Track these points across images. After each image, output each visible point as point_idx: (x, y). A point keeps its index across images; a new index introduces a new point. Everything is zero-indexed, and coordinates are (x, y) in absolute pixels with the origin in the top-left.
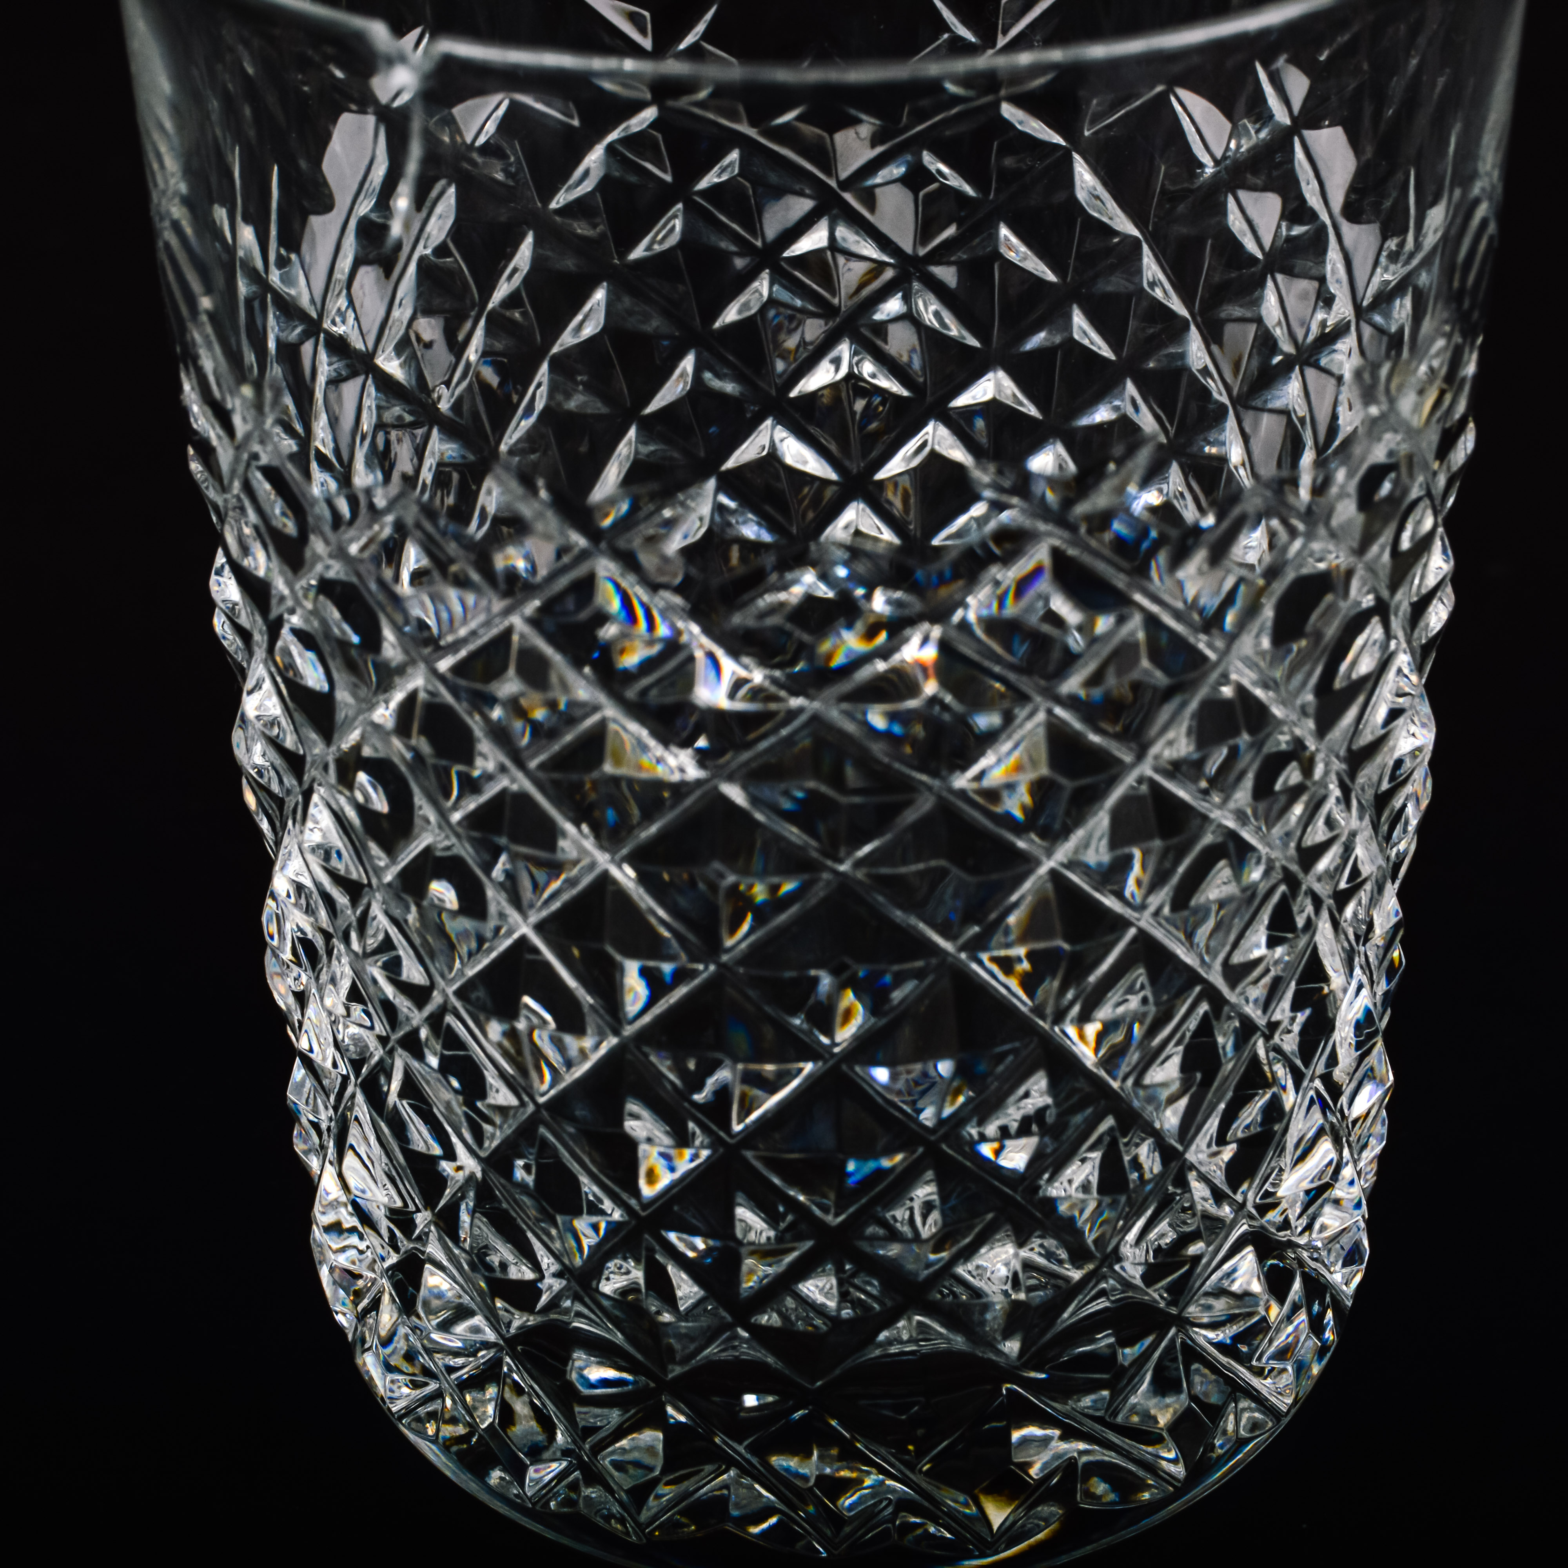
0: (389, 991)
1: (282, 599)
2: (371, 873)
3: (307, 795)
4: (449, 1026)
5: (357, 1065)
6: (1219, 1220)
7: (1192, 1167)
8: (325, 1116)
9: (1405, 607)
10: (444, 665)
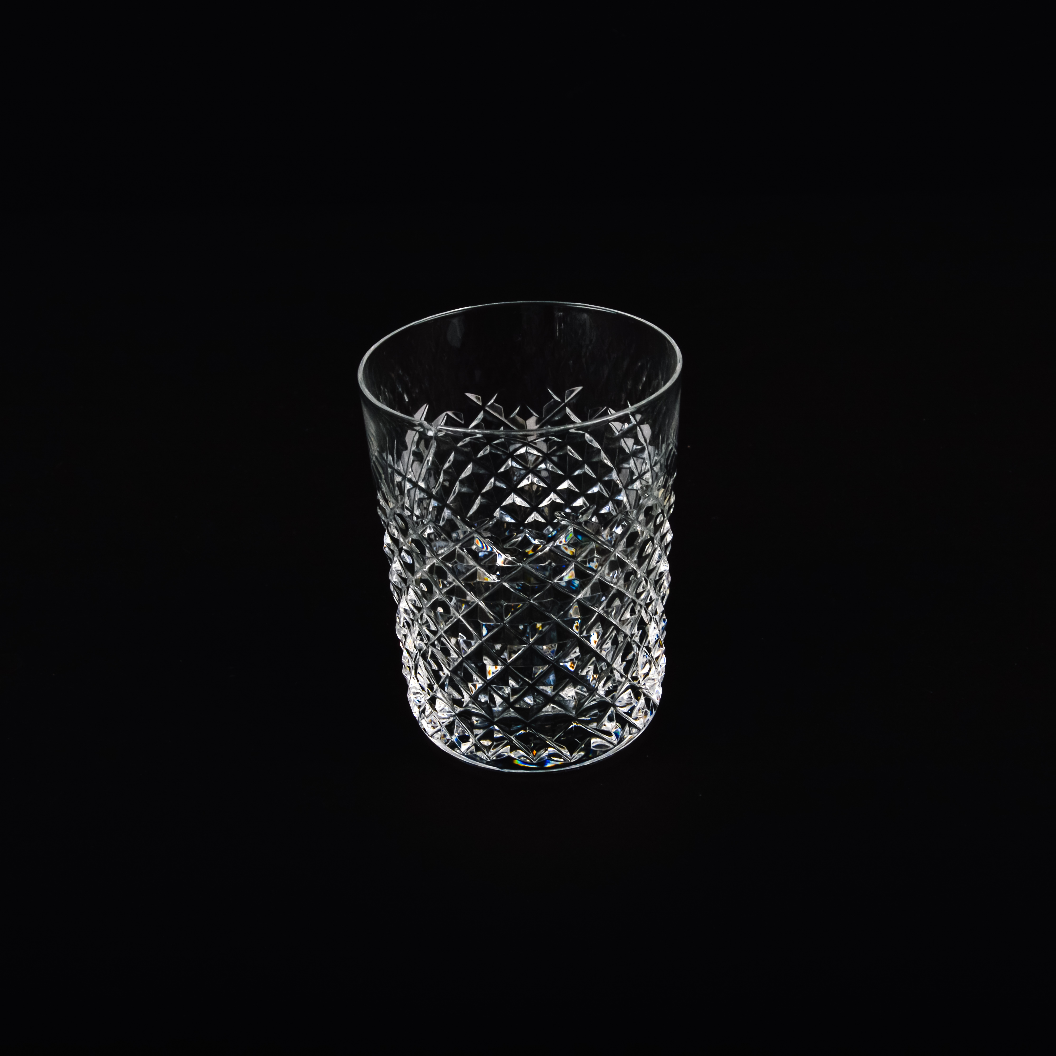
0: (428, 632)
1: (402, 543)
2: (423, 605)
3: (408, 588)
4: (442, 641)
5: (420, 650)
6: (621, 682)
7: (615, 669)
8: (411, 664)
9: (659, 537)
10: (440, 558)
